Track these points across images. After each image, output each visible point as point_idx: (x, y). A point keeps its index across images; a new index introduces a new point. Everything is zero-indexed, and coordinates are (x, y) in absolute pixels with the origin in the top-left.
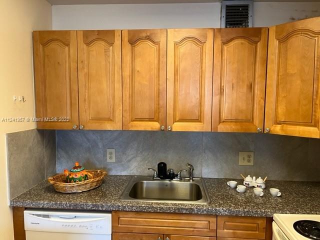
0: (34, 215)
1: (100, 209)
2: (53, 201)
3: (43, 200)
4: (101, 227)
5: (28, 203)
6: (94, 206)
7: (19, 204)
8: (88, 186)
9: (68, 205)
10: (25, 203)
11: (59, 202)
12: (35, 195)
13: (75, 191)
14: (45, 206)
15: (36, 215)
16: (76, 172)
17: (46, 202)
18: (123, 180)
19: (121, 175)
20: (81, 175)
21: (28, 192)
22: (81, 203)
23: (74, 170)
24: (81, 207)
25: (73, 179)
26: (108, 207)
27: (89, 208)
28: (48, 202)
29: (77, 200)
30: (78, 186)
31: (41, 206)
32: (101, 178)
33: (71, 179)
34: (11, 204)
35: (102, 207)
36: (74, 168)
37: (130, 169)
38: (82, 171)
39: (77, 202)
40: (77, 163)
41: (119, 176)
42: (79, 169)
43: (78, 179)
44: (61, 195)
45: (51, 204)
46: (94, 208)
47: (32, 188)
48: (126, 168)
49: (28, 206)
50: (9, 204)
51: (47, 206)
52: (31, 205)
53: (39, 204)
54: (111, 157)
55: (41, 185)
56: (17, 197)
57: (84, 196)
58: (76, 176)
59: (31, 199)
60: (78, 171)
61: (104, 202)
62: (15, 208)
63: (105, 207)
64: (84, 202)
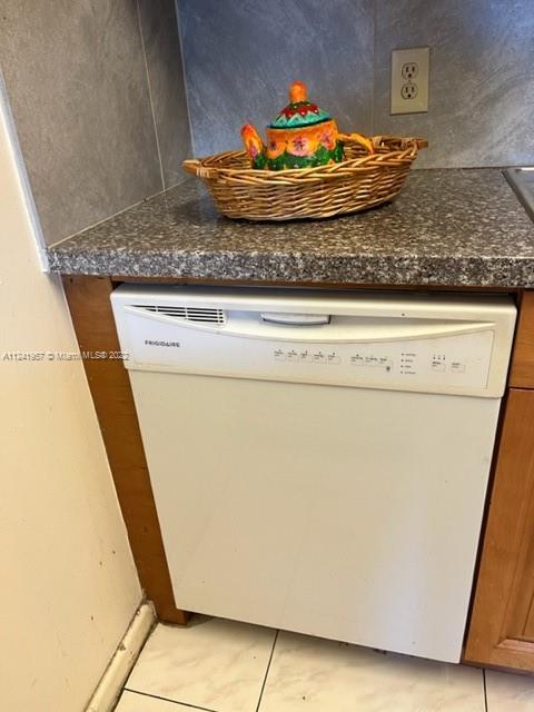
0: (152, 309)
1: (465, 280)
2: (225, 248)
3: (182, 245)
4: (455, 365)
5: (120, 259)
6: (431, 266)
7: (85, 265)
9: (301, 265)
10: (110, 258)
11: (254, 254)
12: (143, 231)
14: (198, 272)
15: (162, 309)
16: (298, 129)
17: (197, 254)
18: (475, 180)
19: (448, 170)
20: (323, 144)
21: (115, 224)
22: (361, 254)
23: (288, 118)
24: (366, 275)
25: (290, 160)
26: (511, 270)
27: (405, 276)
28: (208, 253)
29: (334, 245)
30: (322, 186)
31: (179, 272)
32: (412, 154)
33: (277, 163)
34: (54, 265)
35: (474, 274)
36: (289, 112)
37: (490, 141)
38: (323, 124)
39: (339, 251)
40: (297, 89)
41: (439, 170)
42: (309, 113)
43: (308, 161)
44: (251, 230)
45: (220, 261)
46: (433, 279)
47: (124, 213)
48: (474, 136)
49: (123, 272)
50: (44, 267)
51: (204, 269)
52: (136, 267)
53: (170, 264)
54: (410, 89)
55: (153, 203)
56: (73, 239)
57: (353, 229)
58: (302, 146)
59: (130, 244)
60: (306, 122)
61: (478, 250)
62: (72, 280)
63: (489, 271)
64: (380, 251)
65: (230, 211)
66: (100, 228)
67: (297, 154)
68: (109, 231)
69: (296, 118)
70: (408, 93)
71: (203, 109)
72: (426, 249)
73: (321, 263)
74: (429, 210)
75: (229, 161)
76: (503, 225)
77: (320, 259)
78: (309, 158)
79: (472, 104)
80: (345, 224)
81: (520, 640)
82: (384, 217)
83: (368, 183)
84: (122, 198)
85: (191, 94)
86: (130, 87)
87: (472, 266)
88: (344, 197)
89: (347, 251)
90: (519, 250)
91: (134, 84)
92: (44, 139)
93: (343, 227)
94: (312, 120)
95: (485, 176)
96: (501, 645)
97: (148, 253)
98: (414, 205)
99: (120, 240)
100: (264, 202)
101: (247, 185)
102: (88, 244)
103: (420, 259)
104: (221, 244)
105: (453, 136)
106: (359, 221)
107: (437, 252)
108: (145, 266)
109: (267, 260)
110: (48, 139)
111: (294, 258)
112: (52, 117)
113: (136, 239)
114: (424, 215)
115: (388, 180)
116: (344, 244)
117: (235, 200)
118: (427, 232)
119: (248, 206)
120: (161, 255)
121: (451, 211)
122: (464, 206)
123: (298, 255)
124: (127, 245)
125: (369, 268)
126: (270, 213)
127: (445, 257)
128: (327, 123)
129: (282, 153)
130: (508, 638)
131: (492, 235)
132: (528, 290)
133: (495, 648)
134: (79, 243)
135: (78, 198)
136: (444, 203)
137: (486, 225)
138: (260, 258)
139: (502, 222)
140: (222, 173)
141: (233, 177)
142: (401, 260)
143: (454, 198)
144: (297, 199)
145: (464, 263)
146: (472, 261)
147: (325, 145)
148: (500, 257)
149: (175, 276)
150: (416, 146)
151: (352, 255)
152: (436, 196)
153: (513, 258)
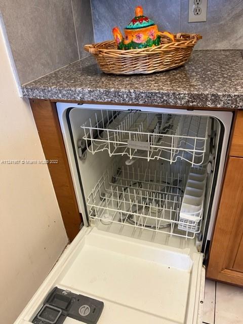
1: (209, 105)
2: (100, 87)
3: (81, 85)
6: (193, 97)
7: (38, 94)
8: (167, 59)
9: (134, 96)
10: (49, 91)
11: (112, 90)
12: (65, 79)
13: (140, 71)
16: (138, 30)
17: (87, 90)
18: (227, 56)
19: (215, 50)
20: (150, 37)
21: (54, 75)
22: (161, 91)
23: (134, 24)
24: (164, 101)
25: (134, 45)
26: (232, 100)
27: (181, 102)
28: (92, 90)
29: (150, 86)
30: (147, 58)
31: (79, 98)
32: (193, 42)
33: (128, 47)
34: (25, 93)
35: (214, 102)
36: (134, 21)
37: (236, 37)
38: (150, 27)
39: (152, 90)
40: (139, 9)
41: (211, 51)
42: (144, 21)
43: (143, 46)
44: (114, 79)
45: (97, 93)
46: (194, 103)
47: (60, 70)
48: (228, 34)
49: (55, 98)
50: (20, 95)
51: (90, 97)
52: (60, 96)
53: (75, 94)
54: (198, 10)
55: (73, 66)
56: (33, 82)
57: (161, 79)
58: (140, 38)
59: (58, 84)
60: (142, 26)
61: (217, 90)
62: (33, 101)
63: (221, 100)
64: (171, 90)
65: (106, 70)
66: (47, 77)
67: (137, 42)
68: (50, 78)
69: (137, 24)
70: (197, 12)
71: (99, 20)
72: (192, 89)
73: (143, 95)
74: (200, 70)
75: (107, 46)
76: (233, 78)
77: (142, 93)
78: (143, 44)
79: (228, 18)
80: (158, 76)
81: (231, 270)
82: (177, 74)
83: (170, 57)
84: (58, 63)
85: (94, 12)
86: (63, 9)
87: (213, 98)
88: (158, 63)
89: (155, 89)
90: (237, 90)
91: (65, 8)
92: (19, 34)
93: (157, 78)
94: (145, 25)
95: (232, 54)
96: (222, 272)
97: (65, 89)
98: (193, 68)
99: (54, 83)
100: (119, 65)
101: (112, 57)
102: (40, 84)
103: (188, 94)
104: (98, 85)
105: (218, 34)
106: (165, 75)
107: (197, 91)
108: (64, 95)
109: (118, 93)
110: (22, 35)
111: (130, 92)
112: (23, 24)
113: (61, 83)
114: (197, 73)
115: (180, 55)
116: (155, 86)
117: (107, 65)
118: (195, 81)
119: (113, 67)
120: (71, 90)
121: (210, 71)
122: (217, 68)
123: (132, 91)
124: (57, 85)
125: (165, 98)
126: (123, 71)
127: (200, 93)
128: (152, 26)
129: (130, 41)
130: (226, 269)
131: (226, 83)
132: (239, 110)
133: (220, 272)
134: (36, 84)
135: (36, 63)
136: (208, 67)
137: (225, 77)
138: (115, 92)
139: (233, 76)
140: (100, 51)
141: (105, 53)
142: (179, 94)
143: (214, 64)
144: (135, 64)
145: (209, 96)
146: (213, 95)
147: (151, 37)
148: (226, 93)
149: (77, 100)
150: (196, 38)
151: (157, 91)
152: (206, 63)
153: (233, 94)
